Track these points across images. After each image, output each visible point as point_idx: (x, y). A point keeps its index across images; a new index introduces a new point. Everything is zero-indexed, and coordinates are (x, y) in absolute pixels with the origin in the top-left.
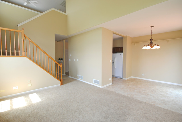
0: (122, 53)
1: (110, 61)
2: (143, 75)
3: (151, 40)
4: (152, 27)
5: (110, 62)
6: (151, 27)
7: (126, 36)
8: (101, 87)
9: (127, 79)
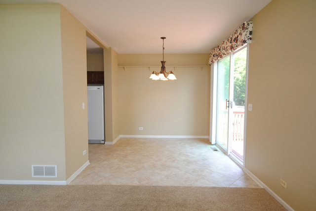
0: (102, 87)
1: (83, 104)
2: (141, 129)
3: (163, 62)
4: (163, 38)
5: (83, 108)
6: (161, 38)
7: (110, 48)
8: (63, 183)
9: (114, 142)
